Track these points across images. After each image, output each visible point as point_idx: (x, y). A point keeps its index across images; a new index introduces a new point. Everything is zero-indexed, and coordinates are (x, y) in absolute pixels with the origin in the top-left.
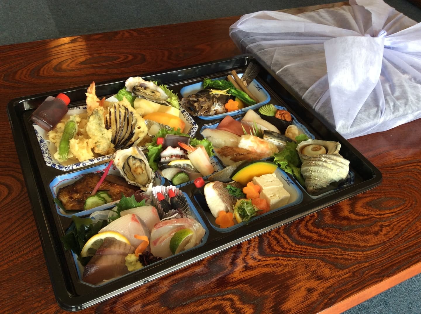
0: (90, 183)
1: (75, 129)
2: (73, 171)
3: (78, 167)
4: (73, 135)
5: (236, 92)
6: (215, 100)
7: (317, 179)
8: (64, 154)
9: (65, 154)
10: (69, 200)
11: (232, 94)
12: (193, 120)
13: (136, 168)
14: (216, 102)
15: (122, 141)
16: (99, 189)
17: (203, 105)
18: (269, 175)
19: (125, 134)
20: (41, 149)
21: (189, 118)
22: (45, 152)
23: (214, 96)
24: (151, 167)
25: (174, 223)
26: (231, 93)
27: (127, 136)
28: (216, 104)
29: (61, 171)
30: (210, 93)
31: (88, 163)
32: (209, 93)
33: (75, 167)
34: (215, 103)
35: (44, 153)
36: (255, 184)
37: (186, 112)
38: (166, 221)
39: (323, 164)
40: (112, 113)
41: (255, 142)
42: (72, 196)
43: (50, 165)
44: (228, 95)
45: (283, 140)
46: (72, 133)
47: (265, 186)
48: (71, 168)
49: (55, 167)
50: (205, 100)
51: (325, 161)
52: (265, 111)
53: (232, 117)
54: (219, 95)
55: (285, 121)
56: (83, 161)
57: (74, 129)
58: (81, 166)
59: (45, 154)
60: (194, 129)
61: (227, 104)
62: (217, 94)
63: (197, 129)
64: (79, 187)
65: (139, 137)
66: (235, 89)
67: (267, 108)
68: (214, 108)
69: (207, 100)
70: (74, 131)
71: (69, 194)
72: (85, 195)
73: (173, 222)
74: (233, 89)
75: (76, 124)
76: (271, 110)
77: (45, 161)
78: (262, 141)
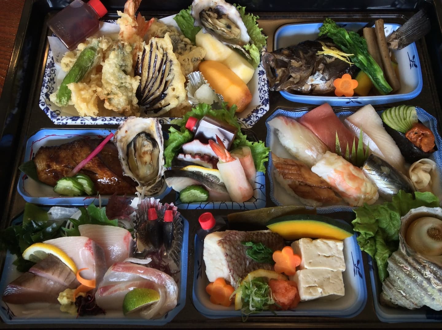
0: (77, 154)
1: (93, 62)
2: (65, 126)
3: (73, 123)
4: (87, 71)
5: (365, 62)
6: (321, 66)
7: (402, 293)
8: (63, 98)
9: (65, 98)
10: (45, 169)
11: (356, 64)
12: (267, 94)
13: (145, 153)
14: (321, 72)
15: (151, 98)
16: (84, 167)
17: (293, 75)
18: (331, 243)
19: (156, 91)
20: (44, 78)
21: (264, 89)
22: (46, 85)
23: (323, 60)
24: (164, 158)
25: (140, 273)
26: (355, 62)
27: (158, 93)
28: (318, 75)
29: (52, 121)
30: (320, 53)
31: (89, 122)
32: (316, 52)
33: (70, 122)
34: (317, 73)
35: (44, 86)
36: (297, 253)
37: (265, 76)
38: (132, 265)
39: (422, 282)
40: (146, 52)
41: (342, 173)
42: (51, 164)
43: (42, 108)
44: (349, 64)
45: (394, 185)
46: (85, 68)
47: (310, 263)
48: (64, 122)
49: (47, 114)
50: (301, 66)
51: (428, 280)
52: (392, 118)
53: (332, 107)
54: (333, 60)
55: (420, 148)
56: (83, 115)
57: (90, 61)
58: (78, 122)
59: (44, 88)
60: (260, 112)
61: (339, 79)
62: (330, 57)
63: (265, 112)
64: (63, 154)
65: (169, 104)
66: (367, 56)
67: (401, 113)
68: (312, 81)
69: (303, 68)
70: (90, 64)
71: (48, 161)
72: (65, 169)
73: (139, 271)
74: (363, 54)
75: (96, 54)
76: (404, 119)
77: (40, 99)
78: (353, 175)
